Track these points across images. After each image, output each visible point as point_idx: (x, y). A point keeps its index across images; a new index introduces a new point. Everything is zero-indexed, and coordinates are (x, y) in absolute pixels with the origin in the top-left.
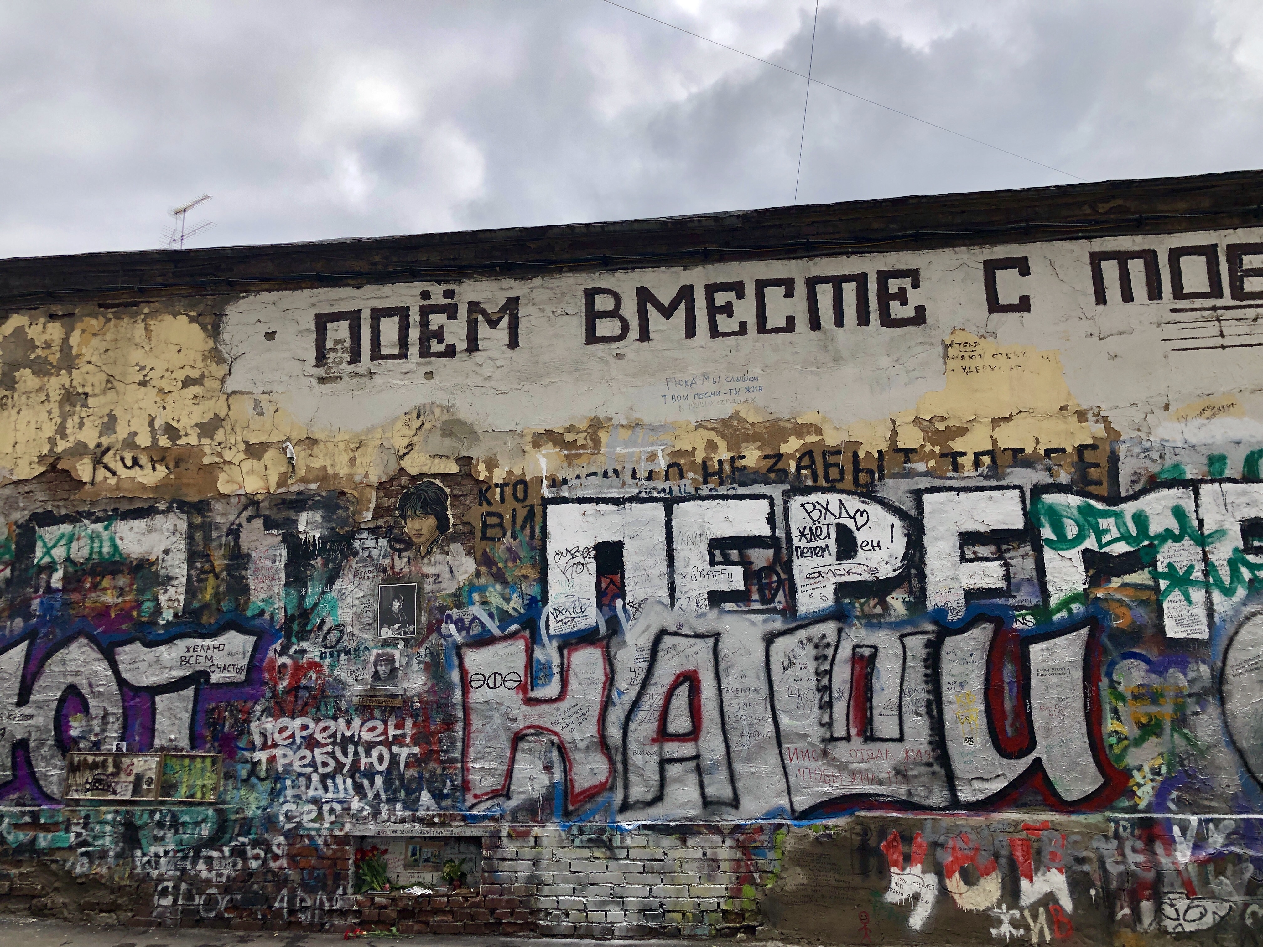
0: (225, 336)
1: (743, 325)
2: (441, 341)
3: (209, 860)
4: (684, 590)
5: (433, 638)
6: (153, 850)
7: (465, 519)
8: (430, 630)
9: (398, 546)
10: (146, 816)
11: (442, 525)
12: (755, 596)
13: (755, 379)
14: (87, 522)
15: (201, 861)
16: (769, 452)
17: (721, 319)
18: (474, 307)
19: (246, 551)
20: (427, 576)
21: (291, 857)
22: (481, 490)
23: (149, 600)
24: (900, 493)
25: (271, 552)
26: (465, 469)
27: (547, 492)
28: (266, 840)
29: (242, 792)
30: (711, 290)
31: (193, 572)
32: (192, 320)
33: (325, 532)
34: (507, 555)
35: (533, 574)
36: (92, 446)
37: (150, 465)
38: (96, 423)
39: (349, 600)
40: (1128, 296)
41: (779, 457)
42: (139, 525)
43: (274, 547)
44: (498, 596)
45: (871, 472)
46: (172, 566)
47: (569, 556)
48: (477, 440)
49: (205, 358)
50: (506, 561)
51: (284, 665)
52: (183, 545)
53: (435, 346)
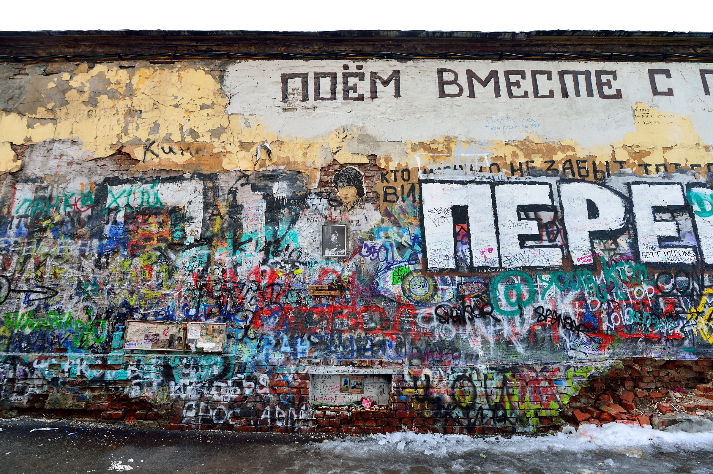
0: (227, 82)
1: (526, 93)
2: (355, 92)
3: (219, 388)
4: (505, 233)
5: (357, 256)
6: (182, 381)
7: (373, 190)
8: (355, 253)
9: (333, 204)
10: (177, 361)
11: (360, 193)
12: (545, 238)
13: (535, 121)
14: (140, 183)
15: (213, 388)
16: (547, 159)
17: (514, 89)
18: (374, 75)
19: (240, 203)
20: (352, 221)
21: (272, 387)
22: (382, 174)
23: (179, 231)
24: (620, 184)
25: (256, 205)
26: (373, 162)
27: (422, 177)
28: (255, 376)
29: (239, 347)
30: (508, 74)
31: (207, 216)
32: (207, 73)
33: (290, 194)
34: (400, 211)
35: (416, 222)
36: (144, 140)
37: (180, 152)
38: (146, 127)
39: (305, 233)
41: (553, 162)
42: (173, 186)
43: (258, 202)
44: (395, 234)
45: (603, 172)
46: (193, 211)
47: (436, 213)
48: (379, 146)
49: (214, 94)
50: (399, 214)
51: (265, 271)
52: (200, 199)
53: (352, 94)
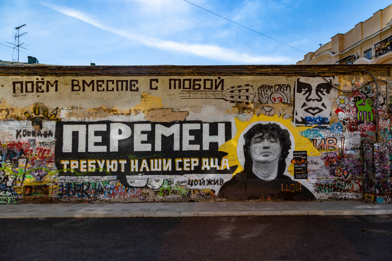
1: (104, 89)
2: (41, 89)
11: (41, 127)
13: (105, 100)
17: (99, 87)
18: (48, 82)
30: (98, 81)
40: (175, 88)
48: (49, 110)
53: (40, 90)
